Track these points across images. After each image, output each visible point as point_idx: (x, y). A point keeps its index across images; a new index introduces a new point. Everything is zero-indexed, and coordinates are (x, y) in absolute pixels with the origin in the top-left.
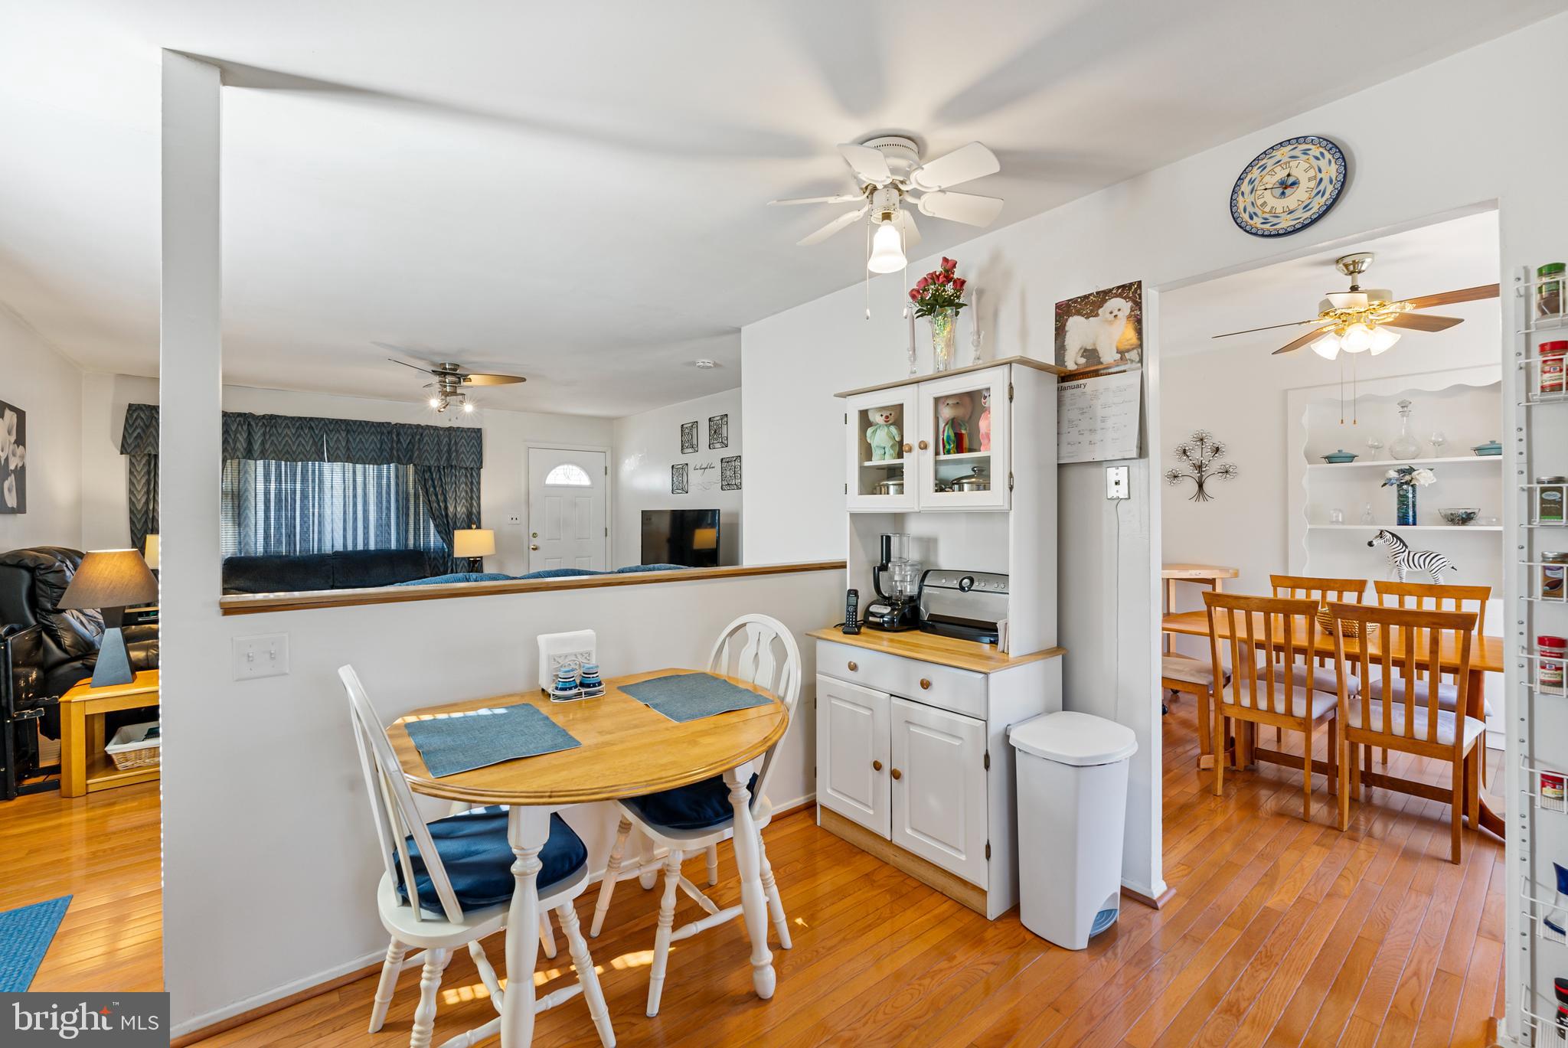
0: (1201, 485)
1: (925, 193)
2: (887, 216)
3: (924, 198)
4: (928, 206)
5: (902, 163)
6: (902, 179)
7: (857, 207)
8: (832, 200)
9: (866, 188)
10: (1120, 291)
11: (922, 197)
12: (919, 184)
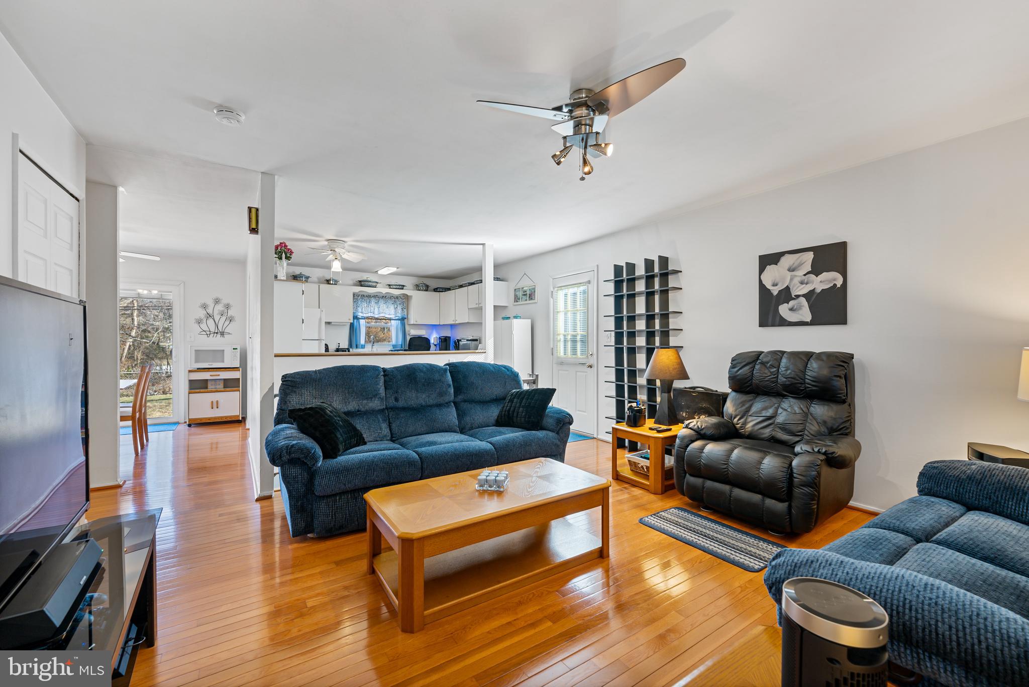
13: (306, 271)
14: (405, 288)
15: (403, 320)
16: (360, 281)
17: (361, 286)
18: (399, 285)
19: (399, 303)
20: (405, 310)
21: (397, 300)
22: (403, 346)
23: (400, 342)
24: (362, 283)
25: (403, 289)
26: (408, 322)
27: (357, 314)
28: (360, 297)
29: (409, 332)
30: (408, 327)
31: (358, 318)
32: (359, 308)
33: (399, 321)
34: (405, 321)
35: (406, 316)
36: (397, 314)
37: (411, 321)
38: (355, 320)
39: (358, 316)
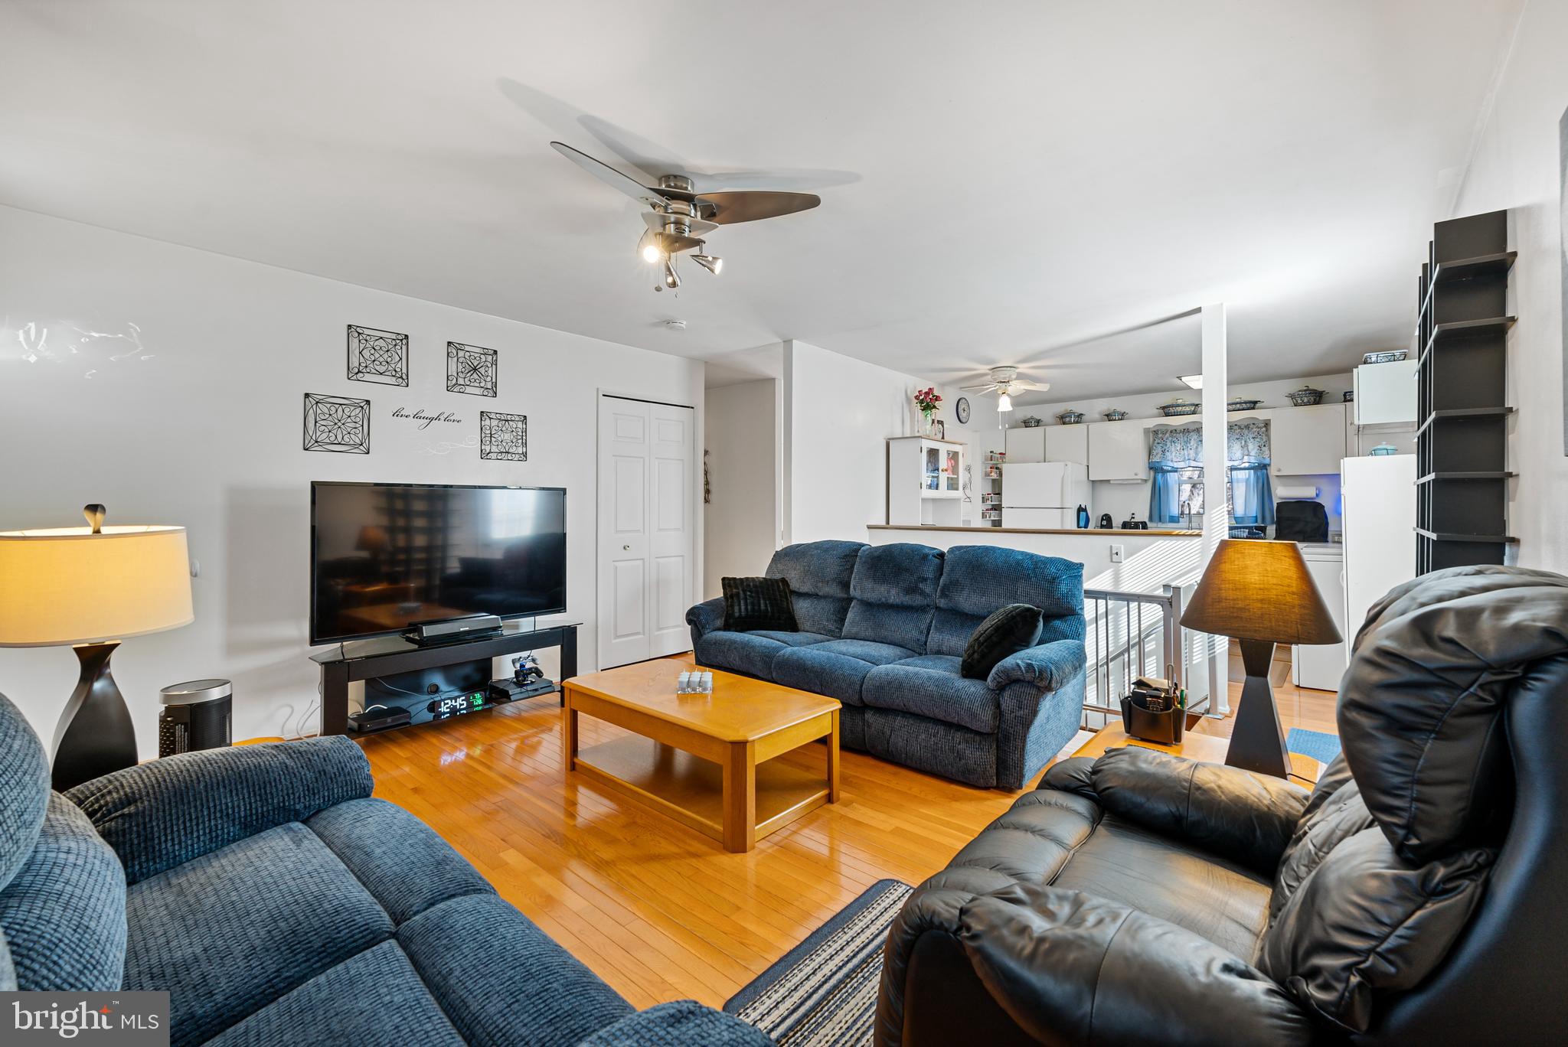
13: (1077, 407)
14: (1258, 405)
15: (1262, 468)
16: (1164, 408)
17: (1167, 415)
18: (1245, 403)
19: (1251, 436)
20: (1266, 449)
21: (1246, 432)
22: (1259, 520)
23: (1254, 509)
24: (1171, 410)
25: (1253, 408)
26: (1273, 471)
27: (1163, 464)
28: (1167, 435)
29: (1277, 492)
30: (1273, 482)
31: (1164, 472)
32: (1167, 454)
33: (1252, 471)
34: (1265, 471)
35: (1267, 461)
36: (1246, 459)
37: (1279, 470)
38: (1160, 475)
39: (1165, 468)
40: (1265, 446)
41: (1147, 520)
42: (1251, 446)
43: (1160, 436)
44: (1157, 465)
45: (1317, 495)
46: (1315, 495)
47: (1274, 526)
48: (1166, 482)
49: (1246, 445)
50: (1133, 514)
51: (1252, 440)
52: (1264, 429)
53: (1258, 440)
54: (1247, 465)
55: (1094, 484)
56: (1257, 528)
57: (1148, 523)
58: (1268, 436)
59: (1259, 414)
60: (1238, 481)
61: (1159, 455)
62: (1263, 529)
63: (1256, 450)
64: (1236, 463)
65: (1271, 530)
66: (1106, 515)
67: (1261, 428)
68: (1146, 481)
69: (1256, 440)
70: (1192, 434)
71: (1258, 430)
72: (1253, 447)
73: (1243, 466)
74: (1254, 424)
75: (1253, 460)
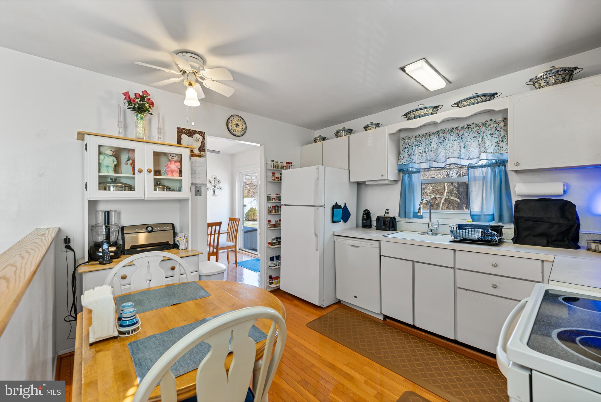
0: (214, 192)
1: (205, 79)
2: (191, 84)
3: (205, 81)
4: (207, 84)
5: (197, 65)
6: (196, 71)
7: (179, 77)
8: (166, 70)
9: (182, 70)
10: (199, 132)
11: (205, 80)
12: (203, 75)
13: (347, 125)
15: (499, 164)
16: (406, 115)
17: (409, 119)
18: (482, 96)
19: (488, 133)
20: (503, 144)
21: (483, 129)
22: (496, 217)
23: (491, 207)
24: (412, 115)
25: (489, 100)
26: (510, 167)
27: (410, 166)
28: (413, 140)
29: (516, 189)
30: (513, 178)
31: (409, 173)
32: (413, 157)
33: (489, 168)
34: (503, 168)
35: (504, 157)
36: (484, 156)
37: (517, 164)
38: (407, 175)
39: (410, 169)
40: (503, 141)
41: (396, 215)
42: (488, 143)
43: (407, 141)
44: (404, 167)
45: (565, 192)
46: (562, 192)
47: (512, 226)
48: (410, 182)
49: (484, 143)
50: (387, 210)
51: (489, 137)
52: (502, 124)
53: (495, 136)
54: (484, 162)
55: (360, 185)
56: (493, 228)
57: (398, 219)
58: (506, 131)
59: (494, 105)
60: (475, 179)
61: (406, 159)
62: (499, 230)
63: (493, 147)
64: (473, 162)
65: (509, 230)
66: (367, 210)
67: (498, 123)
68: (396, 182)
69: (494, 136)
70: (432, 137)
71: (495, 125)
72: (490, 143)
73: (480, 163)
74: (491, 120)
75: (490, 157)
